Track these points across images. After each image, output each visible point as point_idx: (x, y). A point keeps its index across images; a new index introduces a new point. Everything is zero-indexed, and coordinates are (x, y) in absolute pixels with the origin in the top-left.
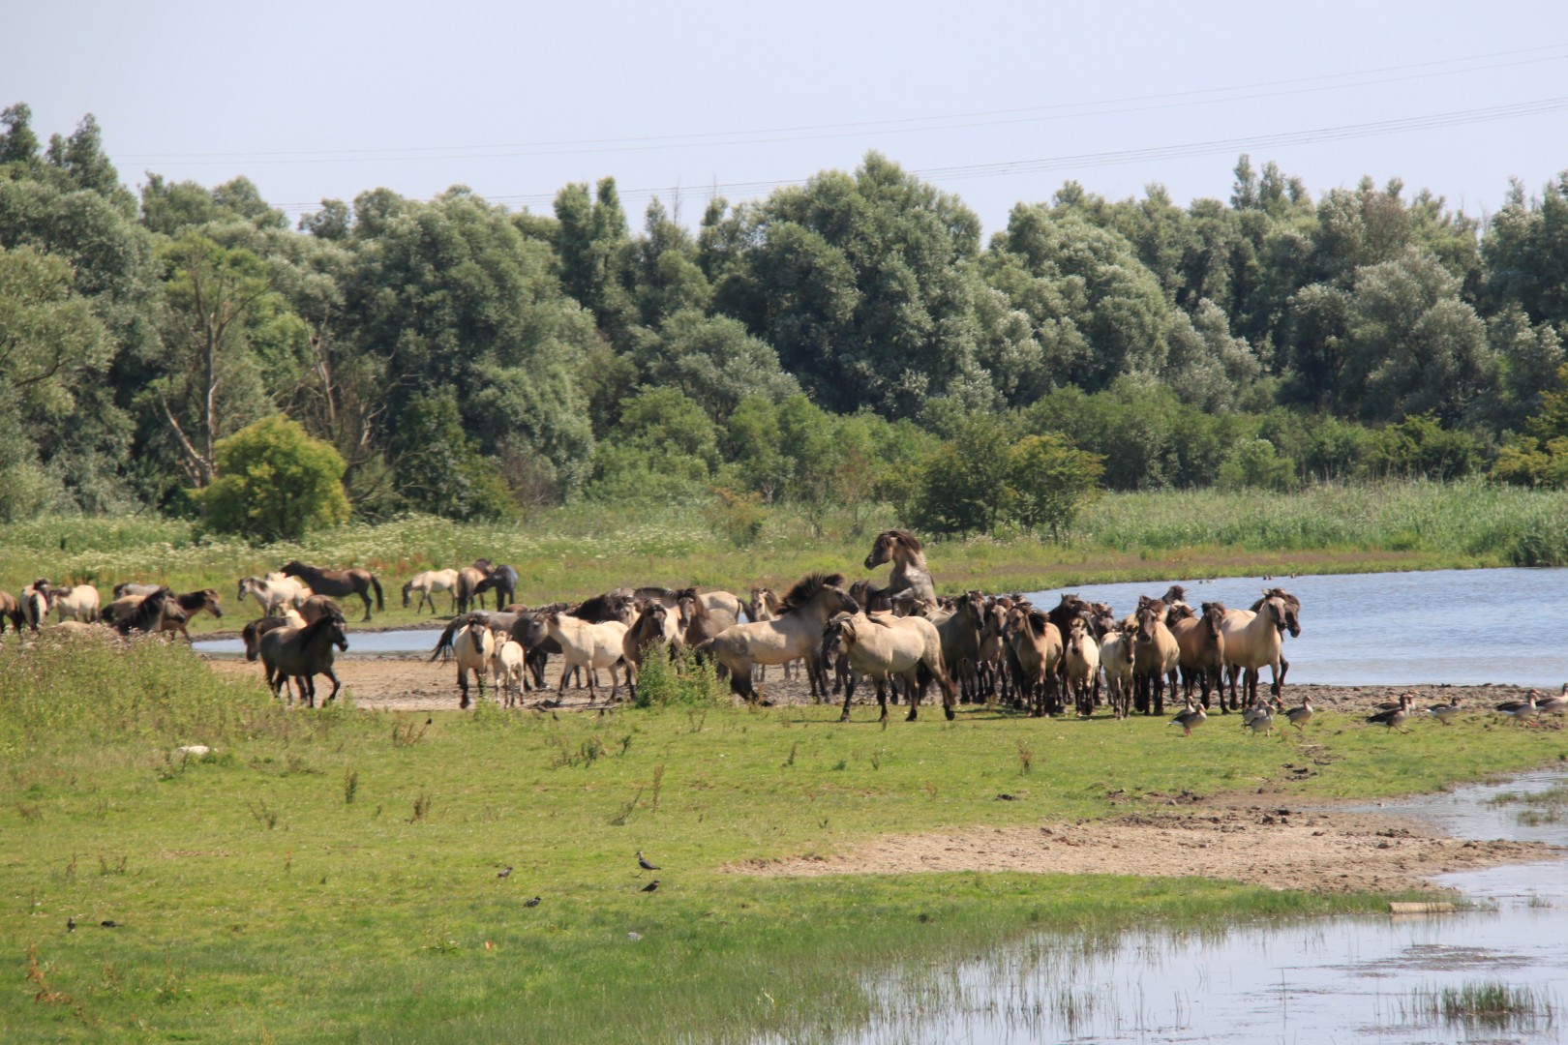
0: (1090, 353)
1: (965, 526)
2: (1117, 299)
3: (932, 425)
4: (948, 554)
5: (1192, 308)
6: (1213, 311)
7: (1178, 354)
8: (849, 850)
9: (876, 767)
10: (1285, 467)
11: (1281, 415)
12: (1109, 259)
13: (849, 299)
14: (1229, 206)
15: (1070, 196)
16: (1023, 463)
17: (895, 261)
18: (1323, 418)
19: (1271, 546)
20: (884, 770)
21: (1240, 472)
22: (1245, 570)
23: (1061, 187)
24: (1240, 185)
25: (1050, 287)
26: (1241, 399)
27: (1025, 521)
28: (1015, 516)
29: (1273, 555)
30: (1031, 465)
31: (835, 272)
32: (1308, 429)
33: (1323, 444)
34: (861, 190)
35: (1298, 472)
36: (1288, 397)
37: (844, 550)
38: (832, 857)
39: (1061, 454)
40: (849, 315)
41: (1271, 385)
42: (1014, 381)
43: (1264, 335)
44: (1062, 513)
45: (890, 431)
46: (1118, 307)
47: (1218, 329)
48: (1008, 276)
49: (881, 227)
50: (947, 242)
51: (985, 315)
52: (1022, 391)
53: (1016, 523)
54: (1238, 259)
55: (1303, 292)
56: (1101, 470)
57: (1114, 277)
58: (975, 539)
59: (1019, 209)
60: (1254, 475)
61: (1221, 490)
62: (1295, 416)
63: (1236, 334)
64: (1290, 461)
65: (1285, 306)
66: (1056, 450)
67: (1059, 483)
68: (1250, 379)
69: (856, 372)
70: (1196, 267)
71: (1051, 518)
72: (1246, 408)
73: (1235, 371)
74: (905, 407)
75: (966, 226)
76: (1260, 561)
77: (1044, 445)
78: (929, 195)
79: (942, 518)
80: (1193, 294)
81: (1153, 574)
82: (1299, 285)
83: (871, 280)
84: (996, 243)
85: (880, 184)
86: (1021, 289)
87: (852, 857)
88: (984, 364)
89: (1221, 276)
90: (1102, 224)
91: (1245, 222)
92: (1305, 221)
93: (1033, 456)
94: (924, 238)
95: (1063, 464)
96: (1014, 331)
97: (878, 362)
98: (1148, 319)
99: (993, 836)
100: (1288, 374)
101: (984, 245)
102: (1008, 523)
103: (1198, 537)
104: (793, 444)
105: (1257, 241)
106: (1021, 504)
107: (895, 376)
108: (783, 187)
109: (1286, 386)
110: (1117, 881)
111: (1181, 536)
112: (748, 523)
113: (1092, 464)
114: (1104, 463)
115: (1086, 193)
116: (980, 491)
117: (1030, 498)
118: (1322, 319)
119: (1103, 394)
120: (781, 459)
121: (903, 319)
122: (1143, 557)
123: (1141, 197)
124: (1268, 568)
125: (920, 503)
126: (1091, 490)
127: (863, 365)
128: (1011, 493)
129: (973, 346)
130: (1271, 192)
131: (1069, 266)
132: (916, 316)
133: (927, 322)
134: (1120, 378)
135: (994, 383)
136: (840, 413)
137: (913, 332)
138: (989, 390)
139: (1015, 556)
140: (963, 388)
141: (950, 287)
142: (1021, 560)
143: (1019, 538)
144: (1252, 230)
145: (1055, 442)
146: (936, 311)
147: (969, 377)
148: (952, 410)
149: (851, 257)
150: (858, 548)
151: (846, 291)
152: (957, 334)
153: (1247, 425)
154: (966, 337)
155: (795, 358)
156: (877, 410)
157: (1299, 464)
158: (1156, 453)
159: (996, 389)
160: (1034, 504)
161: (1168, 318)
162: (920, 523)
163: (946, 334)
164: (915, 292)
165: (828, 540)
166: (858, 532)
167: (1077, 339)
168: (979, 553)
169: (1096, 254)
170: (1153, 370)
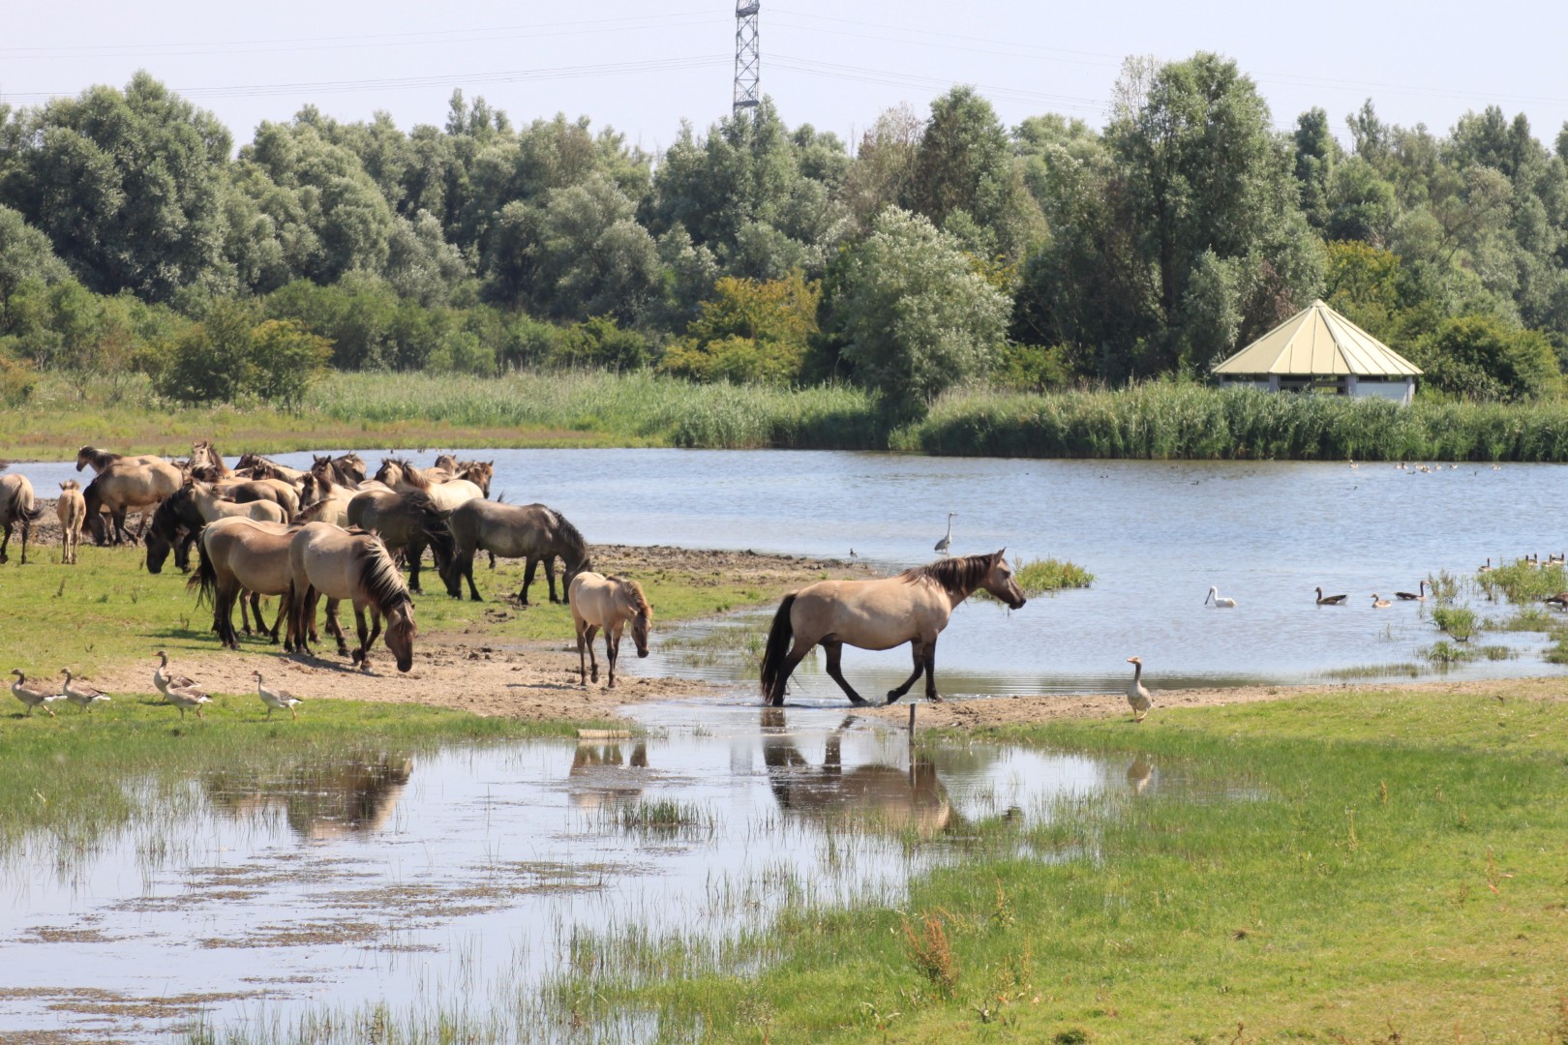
0: (322, 253)
1: (211, 395)
2: (348, 208)
3: (180, 306)
4: (195, 419)
5: (412, 216)
6: (429, 220)
7: (398, 256)
8: (112, 672)
9: (134, 601)
10: (486, 356)
11: (485, 313)
12: (341, 173)
13: (116, 199)
14: (444, 131)
15: (308, 117)
16: (263, 343)
17: (158, 169)
18: (520, 315)
19: (469, 422)
20: (141, 604)
21: (449, 362)
22: (451, 443)
23: (301, 109)
24: (454, 114)
25: (292, 195)
26: (450, 297)
27: (263, 393)
28: (254, 389)
29: (475, 431)
30: (270, 346)
31: (105, 174)
32: (505, 324)
33: (518, 337)
34: (128, 103)
35: (497, 360)
36: (489, 296)
37: (105, 412)
38: (96, 677)
39: (296, 337)
40: (114, 212)
41: (476, 284)
42: (256, 272)
43: (472, 243)
44: (295, 387)
45: (150, 314)
46: (349, 214)
47: (434, 237)
48: (256, 183)
49: (145, 135)
50: (203, 151)
51: (234, 218)
52: (266, 282)
53: (255, 395)
54: (451, 178)
55: (507, 208)
56: (331, 352)
57: (346, 188)
58: (219, 407)
59: (264, 125)
60: (461, 363)
61: (430, 373)
62: (493, 311)
63: (449, 241)
64: (491, 351)
65: (492, 221)
66: (293, 336)
67: (296, 363)
68: (457, 281)
69: (120, 261)
70: (415, 182)
71: (285, 392)
72: (454, 304)
73: (447, 272)
74: (157, 293)
75: (221, 142)
76: (463, 435)
77: (282, 328)
78: (187, 111)
79: (191, 388)
80: (411, 205)
81: (372, 443)
82: (502, 202)
83: (134, 184)
84: (244, 153)
85: (145, 99)
86: (267, 195)
87: (114, 678)
88: (231, 259)
89: (437, 191)
90: (335, 141)
91: (458, 146)
92: (509, 146)
93: (272, 337)
94: (183, 151)
95: (298, 346)
96: (259, 232)
97: (140, 253)
98: (374, 226)
99: (238, 663)
100: (490, 276)
101: (233, 155)
102: (248, 394)
103: (410, 413)
104: (62, 321)
105: (468, 163)
106: (260, 378)
107: (153, 265)
108: (59, 97)
109: (489, 286)
110: (345, 706)
111: (396, 412)
112: (21, 386)
113: (323, 347)
114: (332, 346)
115: (321, 114)
116: (224, 365)
117: (268, 374)
118: (521, 232)
119: (331, 288)
120: (51, 333)
121: (162, 219)
122: (364, 428)
123: (369, 120)
124: (470, 442)
125: (173, 375)
126: (321, 369)
127: (125, 256)
128: (253, 369)
129: (221, 241)
130: (480, 122)
131: (305, 177)
132: (173, 217)
133: (182, 222)
134: (346, 274)
135: (239, 275)
136: (105, 293)
137: (170, 229)
138: (234, 281)
139: (254, 424)
140: (211, 278)
141: (203, 193)
142: (259, 427)
143: (257, 408)
144: (464, 153)
145: (291, 326)
146: (190, 213)
147: (217, 270)
148: (200, 295)
149: (119, 162)
150: (117, 411)
151: (113, 192)
152: (207, 233)
153: (455, 319)
154: (215, 235)
155: (67, 246)
156: (137, 293)
157: (498, 354)
158: (378, 339)
159: (241, 281)
160: (272, 379)
161: (391, 224)
162: (171, 391)
163: (197, 232)
164: (173, 196)
165: (91, 403)
166: (117, 397)
167: (312, 241)
168: (222, 420)
169: (329, 168)
170: (375, 269)
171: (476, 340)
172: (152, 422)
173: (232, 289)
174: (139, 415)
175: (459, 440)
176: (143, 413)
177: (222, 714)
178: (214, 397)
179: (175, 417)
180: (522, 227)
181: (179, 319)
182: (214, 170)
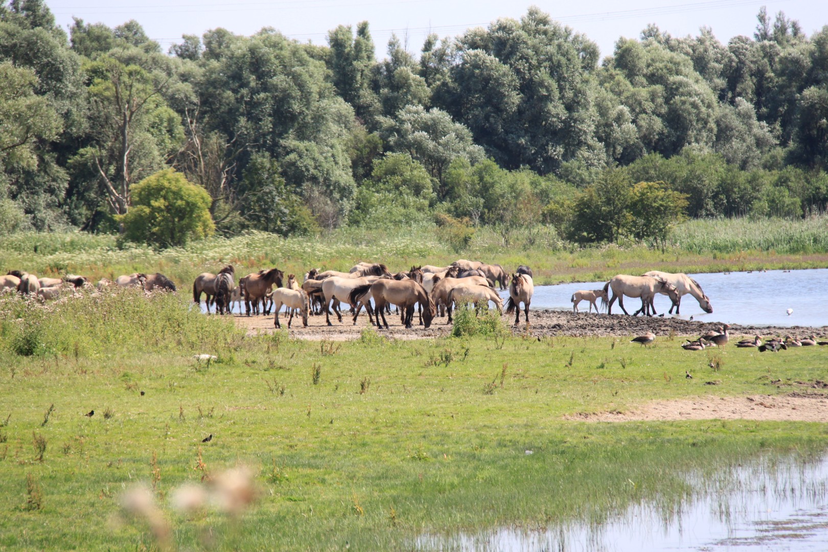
0: (666, 131)
1: (599, 239)
2: (683, 98)
3: (565, 176)
4: (590, 256)
5: (732, 102)
6: (745, 105)
7: (723, 134)
8: (637, 408)
9: (624, 367)
10: (794, 204)
11: (791, 171)
12: (678, 73)
13: (515, 98)
14: (753, 39)
15: (651, 33)
16: (637, 198)
17: (543, 74)
18: (818, 172)
19: (793, 251)
20: (628, 368)
21: (767, 209)
22: (781, 266)
23: (646, 28)
24: (761, 26)
25: (643, 93)
26: (763, 161)
27: (637, 235)
28: (631, 232)
29: (798, 257)
30: (642, 200)
31: (506, 80)
32: (808, 182)
33: (819, 188)
34: (524, 28)
35: (803, 207)
36: (792, 159)
37: (524, 253)
38: (627, 412)
39: (661, 193)
40: (515, 109)
41: (780, 152)
42: (619, 149)
43: (775, 121)
44: (661, 230)
45: (543, 183)
46: (684, 103)
47: (750, 117)
48: (618, 84)
49: (537, 51)
50: (578, 62)
51: (602, 110)
52: (626, 157)
53: (632, 237)
54: (759, 74)
55: (806, 92)
56: (686, 203)
57: (681, 84)
58: (605, 246)
59: (622, 41)
60: (776, 210)
61: (752, 218)
62: (799, 171)
63: (760, 118)
64: (798, 200)
65: (792, 102)
66: (659, 194)
67: (662, 212)
68: (767, 149)
69: (518, 145)
70: (733, 76)
71: (654, 233)
72: (765, 167)
73: (760, 143)
74: (545, 167)
75: (591, 53)
76: (789, 260)
77: (650, 187)
78: (568, 33)
79: (585, 234)
80: (730, 95)
81: (722, 268)
82: (800, 90)
83: (528, 87)
84: (606, 62)
85: (537, 24)
86: (626, 94)
87: (639, 412)
88: (600, 140)
89: (749, 83)
90: (672, 49)
91: (763, 48)
92: (803, 46)
93: (643, 194)
94: (563, 60)
95: (662, 199)
96: (619, 119)
97: (533, 139)
98: (703, 109)
99: (720, 401)
100: (792, 145)
101: (599, 64)
102: (627, 236)
103: (747, 246)
104: (484, 190)
105: (771, 60)
106: (635, 224)
107: (543, 148)
108: (473, 28)
109: (791, 153)
110: (808, 426)
111: (735, 245)
112: (463, 236)
113: (681, 200)
114: (687, 199)
115: (661, 31)
116: (609, 216)
117: (641, 221)
118: (816, 110)
119: (674, 158)
120: (474, 199)
121: (549, 112)
122: (715, 257)
124: (795, 264)
125: (573, 224)
126: (680, 216)
127: (523, 141)
128: (630, 217)
129: (593, 128)
130: (781, 30)
131: (653, 79)
132: (557, 110)
133: (564, 114)
134: (686, 147)
135: (607, 151)
136: (510, 170)
137: (555, 119)
138: (603, 156)
139: (633, 258)
140: (586, 154)
141: (577, 92)
142: (637, 259)
143: (634, 246)
144: (769, 55)
145: (657, 186)
146: (570, 107)
147: (590, 148)
148: (579, 168)
149: (518, 72)
150: (533, 251)
151: (514, 93)
152: (583, 121)
153: (768, 179)
154: (588, 124)
155: (481, 135)
156: (532, 168)
157: (802, 202)
158: (710, 195)
159: (608, 155)
160: (644, 225)
161: (717, 109)
162: (571, 237)
163: (575, 121)
164: (556, 94)
165: (513, 247)
166: (532, 242)
167: (658, 124)
168: (610, 255)
169: (670, 71)
170: (707, 143)
171: (787, 193)
172: (559, 259)
173: (602, 162)
174: (548, 254)
175: (786, 263)
176: (551, 252)
177: (724, 433)
178: (602, 239)
179: (576, 254)
180: (817, 106)
181: (563, 186)
182: (586, 75)
